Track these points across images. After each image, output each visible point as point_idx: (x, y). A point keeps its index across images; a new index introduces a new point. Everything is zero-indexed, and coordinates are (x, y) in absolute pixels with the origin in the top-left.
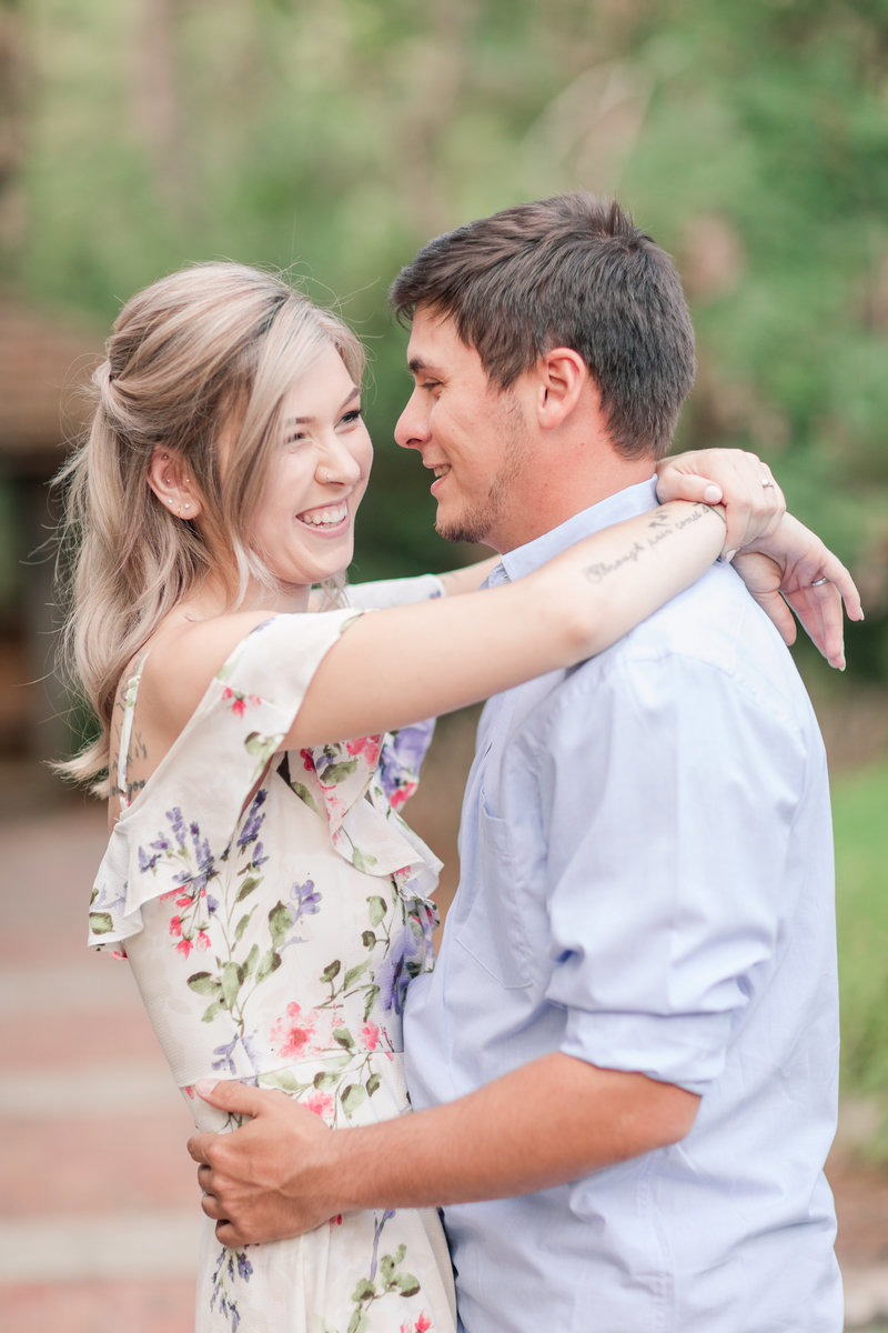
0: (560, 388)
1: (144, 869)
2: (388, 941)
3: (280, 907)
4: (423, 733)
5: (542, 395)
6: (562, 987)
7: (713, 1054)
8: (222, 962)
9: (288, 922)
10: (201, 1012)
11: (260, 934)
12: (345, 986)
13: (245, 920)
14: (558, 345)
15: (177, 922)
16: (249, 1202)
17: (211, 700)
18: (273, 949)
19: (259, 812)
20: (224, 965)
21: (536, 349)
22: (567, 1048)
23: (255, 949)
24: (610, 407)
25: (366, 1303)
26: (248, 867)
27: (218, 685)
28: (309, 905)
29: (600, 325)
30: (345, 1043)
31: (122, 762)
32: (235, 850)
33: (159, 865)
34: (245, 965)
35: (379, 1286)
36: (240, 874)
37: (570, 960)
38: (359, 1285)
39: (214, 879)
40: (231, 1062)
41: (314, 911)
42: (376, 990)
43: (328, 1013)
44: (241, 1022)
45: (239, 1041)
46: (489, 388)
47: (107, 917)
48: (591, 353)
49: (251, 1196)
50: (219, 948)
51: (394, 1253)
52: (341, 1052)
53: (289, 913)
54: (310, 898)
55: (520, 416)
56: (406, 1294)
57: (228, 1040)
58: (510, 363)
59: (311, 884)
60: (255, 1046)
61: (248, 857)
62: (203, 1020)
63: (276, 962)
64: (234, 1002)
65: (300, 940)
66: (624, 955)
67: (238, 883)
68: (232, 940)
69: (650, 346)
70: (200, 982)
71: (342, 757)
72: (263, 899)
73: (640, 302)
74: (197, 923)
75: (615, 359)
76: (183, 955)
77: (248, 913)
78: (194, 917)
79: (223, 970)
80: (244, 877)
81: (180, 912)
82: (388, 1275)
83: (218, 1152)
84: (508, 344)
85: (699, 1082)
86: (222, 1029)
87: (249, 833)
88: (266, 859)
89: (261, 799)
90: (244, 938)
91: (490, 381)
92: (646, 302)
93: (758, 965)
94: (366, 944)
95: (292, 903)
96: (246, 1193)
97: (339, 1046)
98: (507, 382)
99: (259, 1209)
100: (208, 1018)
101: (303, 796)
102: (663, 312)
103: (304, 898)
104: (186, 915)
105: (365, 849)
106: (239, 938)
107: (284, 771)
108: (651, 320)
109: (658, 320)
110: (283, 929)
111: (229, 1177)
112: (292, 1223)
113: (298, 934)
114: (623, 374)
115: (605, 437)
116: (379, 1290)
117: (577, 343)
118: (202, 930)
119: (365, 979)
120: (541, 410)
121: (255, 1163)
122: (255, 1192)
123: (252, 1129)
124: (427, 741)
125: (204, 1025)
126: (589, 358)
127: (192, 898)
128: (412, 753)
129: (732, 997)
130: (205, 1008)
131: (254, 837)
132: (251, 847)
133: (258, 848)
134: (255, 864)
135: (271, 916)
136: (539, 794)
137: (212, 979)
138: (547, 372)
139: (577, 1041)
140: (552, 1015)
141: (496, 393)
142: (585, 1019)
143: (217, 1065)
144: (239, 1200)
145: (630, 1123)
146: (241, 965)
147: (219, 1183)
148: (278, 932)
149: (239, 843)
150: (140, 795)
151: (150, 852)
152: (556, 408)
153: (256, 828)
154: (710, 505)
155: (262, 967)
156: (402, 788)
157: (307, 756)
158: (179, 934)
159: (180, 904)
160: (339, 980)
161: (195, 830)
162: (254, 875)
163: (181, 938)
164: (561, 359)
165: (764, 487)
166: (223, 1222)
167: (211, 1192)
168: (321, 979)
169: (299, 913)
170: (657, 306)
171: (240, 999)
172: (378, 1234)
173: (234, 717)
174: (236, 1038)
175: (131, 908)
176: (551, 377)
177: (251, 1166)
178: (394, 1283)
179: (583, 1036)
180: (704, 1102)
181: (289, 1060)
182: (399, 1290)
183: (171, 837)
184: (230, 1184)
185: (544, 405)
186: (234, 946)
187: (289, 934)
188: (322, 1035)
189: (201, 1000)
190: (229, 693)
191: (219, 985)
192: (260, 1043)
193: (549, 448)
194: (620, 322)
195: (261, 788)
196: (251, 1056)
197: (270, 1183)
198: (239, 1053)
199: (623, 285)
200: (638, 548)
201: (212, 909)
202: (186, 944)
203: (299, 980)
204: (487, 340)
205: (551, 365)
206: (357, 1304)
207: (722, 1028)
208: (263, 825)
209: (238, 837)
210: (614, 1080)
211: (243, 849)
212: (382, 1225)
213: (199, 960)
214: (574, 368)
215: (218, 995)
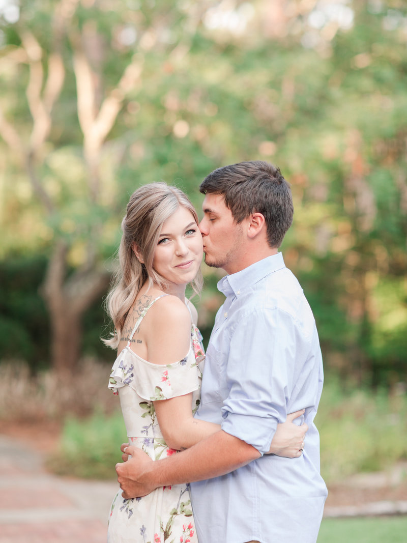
0: (256, 225)
5: (249, 226)
14: (257, 211)
21: (250, 211)
25: (174, 516)
35: (179, 512)
38: (173, 510)
40: (147, 432)
44: (154, 420)
45: (151, 426)
46: (233, 223)
51: (185, 502)
55: (242, 232)
56: (187, 516)
58: (241, 215)
70: (144, 404)
82: (182, 509)
83: (118, 469)
84: (241, 209)
91: (234, 220)
98: (239, 221)
100: (143, 416)
108: (285, 205)
111: (122, 477)
115: (266, 240)
117: (262, 211)
120: (249, 231)
126: (266, 216)
130: (142, 413)
141: (235, 224)
143: (142, 432)
147: (119, 479)
152: (253, 231)
164: (257, 216)
172: (181, 495)
176: (253, 221)
177: (128, 474)
178: (183, 511)
182: (184, 514)
184: (122, 480)
185: (249, 229)
191: (150, 407)
196: (154, 432)
204: (234, 207)
205: (254, 217)
206: (171, 516)
212: (183, 493)
214: (260, 219)
215: (148, 410)
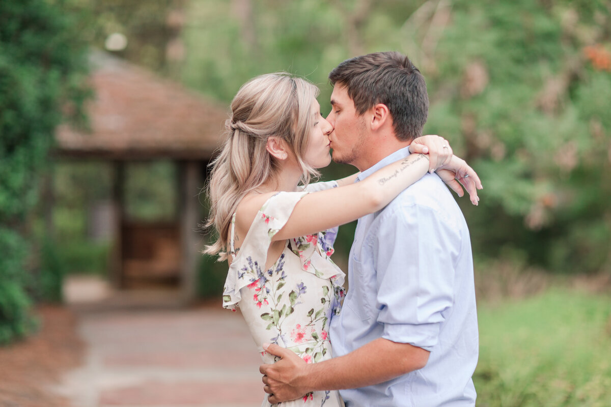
0: (379, 117)
1: (240, 278)
2: (329, 301)
3: (293, 292)
4: (334, 234)
5: (373, 119)
6: (382, 318)
7: (433, 338)
8: (273, 309)
9: (296, 297)
10: (266, 327)
11: (286, 300)
12: (316, 318)
13: (280, 296)
14: (379, 103)
15: (256, 296)
16: (278, 388)
17: (259, 218)
18: (291, 307)
19: (282, 261)
20: (274, 311)
22: (384, 337)
23: (284, 306)
24: (396, 125)
26: (280, 279)
27: (260, 213)
28: (303, 291)
29: (395, 98)
30: (315, 338)
31: (232, 242)
32: (274, 273)
33: (244, 276)
34: (281, 311)
36: (277, 281)
37: (385, 308)
39: (268, 282)
40: (277, 343)
41: (304, 292)
42: (326, 319)
43: (310, 327)
44: (280, 330)
45: (280, 336)
46: (356, 114)
47: (229, 296)
48: (391, 106)
49: (280, 386)
50: (271, 305)
52: (314, 341)
53: (296, 294)
54: (303, 288)
55: (365, 125)
57: (276, 336)
58: (364, 106)
59: (303, 284)
60: (285, 338)
61: (280, 275)
62: (267, 329)
63: (292, 310)
64: (277, 323)
65: (300, 303)
66: (401, 305)
67: (277, 284)
68: (276, 302)
69: (412, 106)
70: (265, 316)
71: (305, 242)
72: (286, 289)
73: (410, 91)
74: (263, 297)
75: (399, 110)
76: (259, 307)
77: (281, 294)
78: (262, 295)
79: (273, 312)
80: (279, 282)
81: (257, 293)
83: (269, 371)
84: (363, 100)
85: (429, 347)
86: (274, 332)
87: (279, 268)
88: (286, 276)
89: (283, 257)
90: (280, 302)
91: (357, 111)
92: (412, 92)
93: (447, 308)
94: (322, 302)
95: (297, 290)
96: (278, 385)
97: (313, 339)
98: (362, 112)
99: (283, 390)
100: (268, 328)
101: (297, 254)
102: (418, 96)
103: (301, 289)
104: (259, 293)
105: (320, 271)
106: (279, 302)
107: (289, 246)
109: (415, 98)
110: (295, 299)
111: (273, 379)
112: (293, 395)
113: (300, 301)
114: (401, 115)
115: (394, 135)
117: (386, 102)
118: (265, 299)
119: (322, 315)
120: (372, 124)
121: (281, 375)
122: (281, 384)
123: (280, 363)
124: (335, 237)
125: (267, 330)
126: (390, 108)
127: (261, 288)
128: (330, 241)
129: (438, 318)
130: (267, 325)
131: (281, 269)
132: (280, 272)
133: (283, 273)
134: (282, 278)
135: (290, 295)
136: (372, 253)
137: (269, 315)
138: (375, 111)
139: (388, 334)
140: (379, 326)
141: (358, 116)
142: (390, 327)
144: (276, 387)
145: (406, 361)
146: (280, 311)
147: (270, 381)
148: (292, 300)
149: (276, 271)
151: (242, 272)
152: (377, 124)
153: (282, 266)
155: (287, 313)
156: (330, 251)
158: (257, 300)
159: (257, 290)
160: (313, 316)
161: (256, 264)
162: (282, 282)
163: (258, 302)
164: (381, 108)
165: (444, 148)
166: (272, 395)
167: (268, 385)
168: (307, 316)
169: (300, 294)
170: (416, 93)
171: (280, 322)
172: (323, 404)
173: (265, 224)
174: (278, 335)
175: (236, 292)
176: (376, 113)
177: (280, 375)
179: (389, 332)
180: (431, 353)
181: (297, 344)
183: (248, 266)
184: (273, 382)
185: (373, 122)
186: (277, 304)
187: (296, 301)
188: (308, 335)
189: (265, 323)
190: (264, 216)
191: (272, 317)
192: (287, 338)
193: (374, 137)
194: (402, 97)
195: (283, 253)
196: (284, 342)
197: (286, 382)
198: (280, 340)
199: (405, 85)
200: (397, 172)
201: (268, 292)
202: (260, 303)
203: (300, 317)
204: (357, 97)
205: (377, 109)
207: (436, 329)
208: (284, 265)
209: (275, 269)
210: (400, 346)
211: (278, 273)
212: (324, 402)
213: (264, 309)
214: (384, 111)
215: (272, 321)
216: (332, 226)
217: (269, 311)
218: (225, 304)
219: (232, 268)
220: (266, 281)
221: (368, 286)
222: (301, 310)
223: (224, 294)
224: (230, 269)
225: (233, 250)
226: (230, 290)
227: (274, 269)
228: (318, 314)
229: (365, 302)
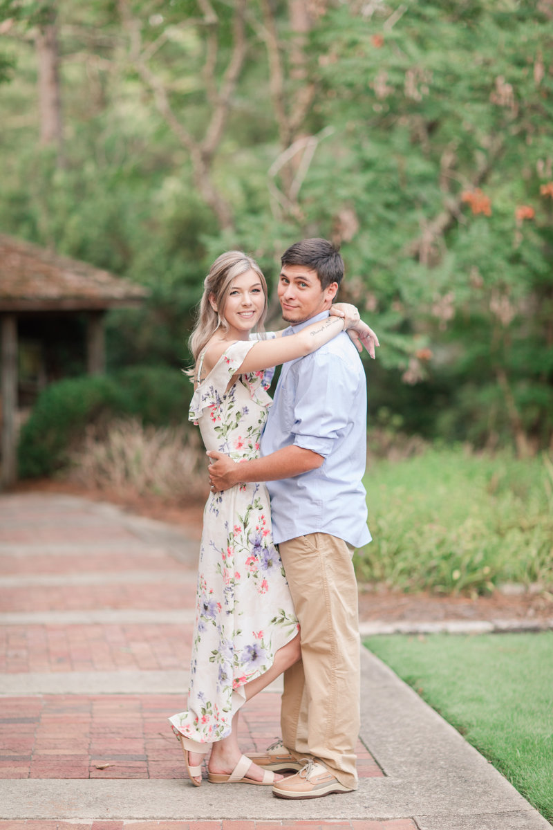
0: (331, 292)
1: (203, 400)
2: (264, 423)
3: (239, 412)
4: (272, 373)
5: (327, 293)
6: (295, 429)
7: (328, 448)
9: (241, 416)
10: (217, 436)
11: (233, 419)
12: (253, 433)
13: (229, 415)
15: (212, 414)
17: (222, 360)
18: (237, 422)
20: (224, 425)
22: (295, 444)
23: (232, 422)
25: (250, 511)
26: (231, 402)
27: (223, 356)
30: (251, 447)
31: (199, 374)
32: (227, 398)
33: (207, 399)
35: (253, 506)
36: (229, 403)
37: (298, 423)
38: (249, 506)
40: (223, 449)
41: (247, 414)
42: (259, 434)
43: (248, 439)
44: (227, 440)
47: (193, 413)
50: (223, 421)
51: (257, 499)
52: (249, 449)
53: (241, 414)
54: (246, 411)
56: (260, 509)
57: (222, 444)
59: (247, 407)
60: (229, 446)
61: (231, 400)
62: (217, 438)
63: (237, 426)
64: (226, 434)
65: (243, 421)
67: (229, 405)
68: (226, 419)
70: (217, 428)
71: (254, 377)
72: (234, 410)
74: (218, 414)
76: (213, 422)
77: (231, 413)
78: (217, 413)
79: (223, 427)
82: (256, 504)
85: (325, 454)
86: (222, 441)
87: (231, 394)
88: (236, 400)
89: (235, 386)
90: (229, 419)
94: (259, 423)
95: (242, 411)
96: (216, 478)
97: (249, 447)
99: (219, 482)
100: (219, 438)
101: (245, 386)
104: (215, 412)
105: (260, 400)
107: (241, 379)
113: (243, 419)
116: (253, 508)
118: (219, 416)
119: (257, 432)
122: (218, 478)
123: (217, 463)
124: (273, 375)
127: (216, 408)
128: (269, 378)
129: (334, 435)
131: (233, 395)
132: (232, 397)
133: (234, 398)
134: (233, 401)
135: (237, 414)
137: (220, 428)
139: (297, 442)
142: (299, 437)
144: (215, 480)
145: (307, 462)
146: (228, 425)
147: (211, 476)
148: (238, 418)
149: (229, 396)
150: (203, 382)
151: (205, 396)
152: (331, 297)
153: (233, 393)
154: (341, 318)
155: (233, 427)
156: (267, 386)
157: (246, 376)
158: (212, 416)
159: (213, 409)
160: (252, 431)
161: (216, 392)
162: (232, 404)
164: (334, 285)
165: (355, 314)
168: (247, 431)
169: (244, 414)
172: (254, 494)
173: (226, 364)
174: (225, 443)
175: (200, 410)
176: (330, 289)
178: (257, 506)
181: (238, 450)
182: (258, 508)
183: (210, 393)
184: (213, 477)
185: (328, 295)
186: (227, 421)
187: (241, 419)
188: (246, 445)
189: (218, 433)
190: (226, 358)
191: (222, 430)
192: (231, 445)
195: (235, 384)
196: (228, 448)
197: (221, 476)
198: (225, 448)
200: (323, 328)
201: (221, 411)
202: (214, 419)
203: (242, 431)
206: (248, 511)
207: (331, 442)
208: (235, 392)
210: (305, 451)
211: (230, 398)
212: (255, 492)
213: (217, 423)
214: (335, 287)
215: (222, 432)
216: (270, 366)
217: (221, 425)
218: (190, 418)
219: (197, 392)
220: (221, 403)
221: (290, 407)
222: (243, 426)
223: (190, 411)
224: (195, 393)
225: (199, 380)
226: (195, 408)
227: (228, 394)
228: (254, 430)
229: (286, 418)
